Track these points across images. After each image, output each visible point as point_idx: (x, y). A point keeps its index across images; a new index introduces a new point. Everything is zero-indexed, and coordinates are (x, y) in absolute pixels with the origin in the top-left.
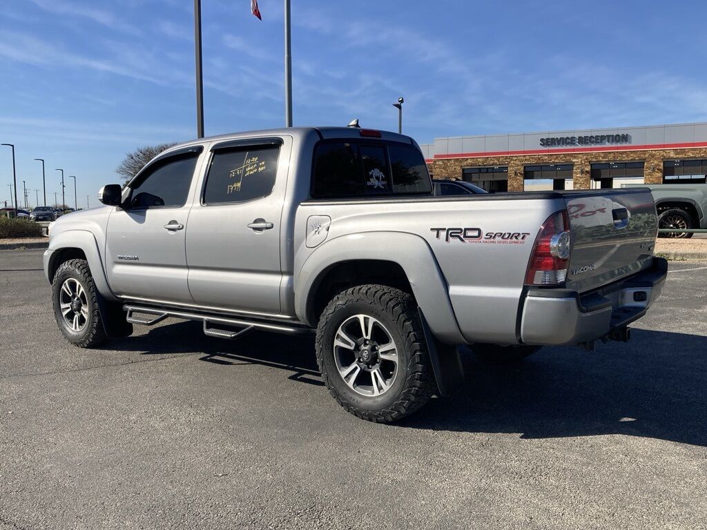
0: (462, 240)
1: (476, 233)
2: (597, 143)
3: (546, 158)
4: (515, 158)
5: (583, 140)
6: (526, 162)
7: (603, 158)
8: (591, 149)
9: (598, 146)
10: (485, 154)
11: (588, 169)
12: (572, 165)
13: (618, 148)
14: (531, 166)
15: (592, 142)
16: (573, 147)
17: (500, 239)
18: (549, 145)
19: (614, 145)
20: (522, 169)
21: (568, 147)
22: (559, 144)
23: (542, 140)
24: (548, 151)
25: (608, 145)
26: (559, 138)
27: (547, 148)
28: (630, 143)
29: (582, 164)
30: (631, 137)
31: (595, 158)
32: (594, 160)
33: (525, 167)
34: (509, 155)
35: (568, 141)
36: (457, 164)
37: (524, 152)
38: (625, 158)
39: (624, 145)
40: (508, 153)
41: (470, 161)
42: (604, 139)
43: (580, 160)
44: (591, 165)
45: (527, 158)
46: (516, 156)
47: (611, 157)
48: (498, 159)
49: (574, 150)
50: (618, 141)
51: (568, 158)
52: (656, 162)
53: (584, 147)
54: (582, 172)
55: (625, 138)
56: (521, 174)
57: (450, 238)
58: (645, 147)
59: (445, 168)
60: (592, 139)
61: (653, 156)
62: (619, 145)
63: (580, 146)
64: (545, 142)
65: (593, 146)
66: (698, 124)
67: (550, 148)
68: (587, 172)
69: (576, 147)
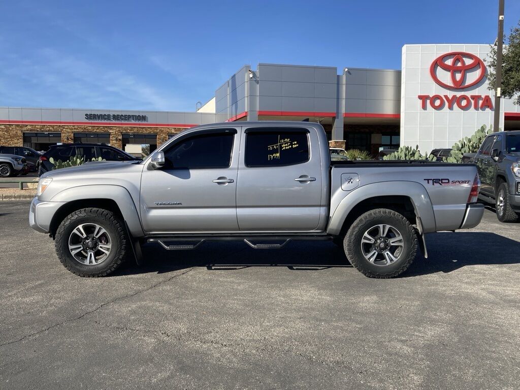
0: (441, 184)
1: (447, 181)
2: (125, 120)
3: (90, 128)
4: (66, 127)
5: (116, 117)
6: (75, 130)
7: (130, 130)
8: (122, 124)
9: (126, 122)
10: (42, 122)
11: (120, 137)
12: (109, 134)
13: (139, 124)
14: (78, 133)
15: (123, 119)
16: (109, 122)
17: (458, 183)
18: (92, 119)
19: (137, 122)
20: (72, 135)
21: (106, 121)
22: (99, 119)
23: (86, 115)
24: (92, 123)
25: (133, 122)
26: (99, 114)
27: (91, 121)
28: (147, 121)
29: (116, 134)
30: (147, 118)
31: (125, 130)
32: (124, 131)
33: (74, 134)
34: (62, 125)
35: (105, 117)
36: (18, 128)
37: (73, 123)
38: (145, 132)
39: (143, 122)
40: (61, 123)
41: (29, 127)
42: (130, 118)
43: (114, 131)
44: (122, 135)
45: (76, 127)
46: (67, 126)
47: (135, 130)
48: (53, 127)
49: (110, 124)
50: (140, 120)
51: (106, 129)
52: (164, 135)
53: (117, 122)
54: (117, 140)
55: (144, 118)
56: (72, 139)
57: (435, 184)
58: (157, 125)
59: (7, 131)
60: (122, 117)
61: (162, 131)
62: (140, 122)
63: (114, 122)
64: (90, 117)
65: (123, 122)
66: (187, 113)
67: (93, 121)
68: (120, 139)
69: (111, 122)
